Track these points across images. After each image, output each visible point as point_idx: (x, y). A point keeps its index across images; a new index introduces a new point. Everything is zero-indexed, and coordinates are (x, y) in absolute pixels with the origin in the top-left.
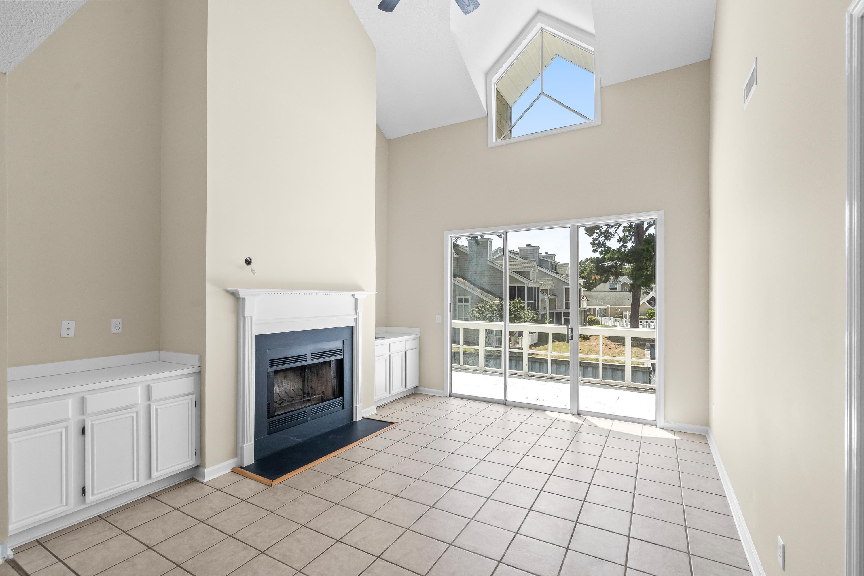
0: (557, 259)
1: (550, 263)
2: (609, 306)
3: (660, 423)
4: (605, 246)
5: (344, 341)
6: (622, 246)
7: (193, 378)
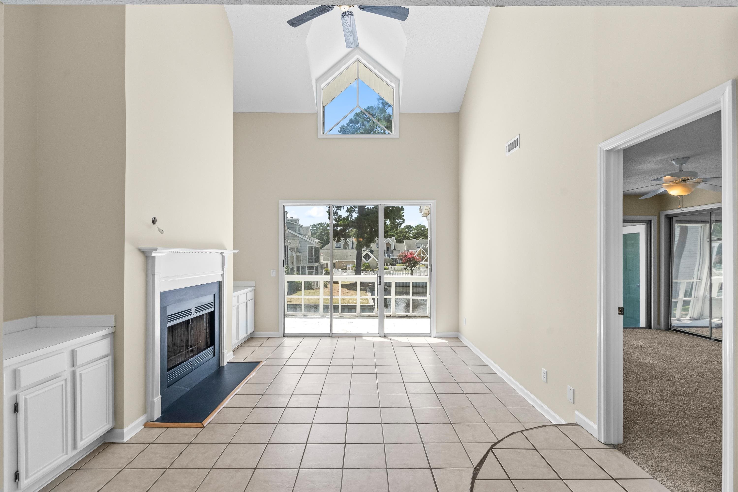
0: (300, 223)
1: (296, 225)
2: (337, 261)
3: (433, 334)
4: (337, 215)
5: (214, 295)
6: (349, 215)
7: (109, 339)
